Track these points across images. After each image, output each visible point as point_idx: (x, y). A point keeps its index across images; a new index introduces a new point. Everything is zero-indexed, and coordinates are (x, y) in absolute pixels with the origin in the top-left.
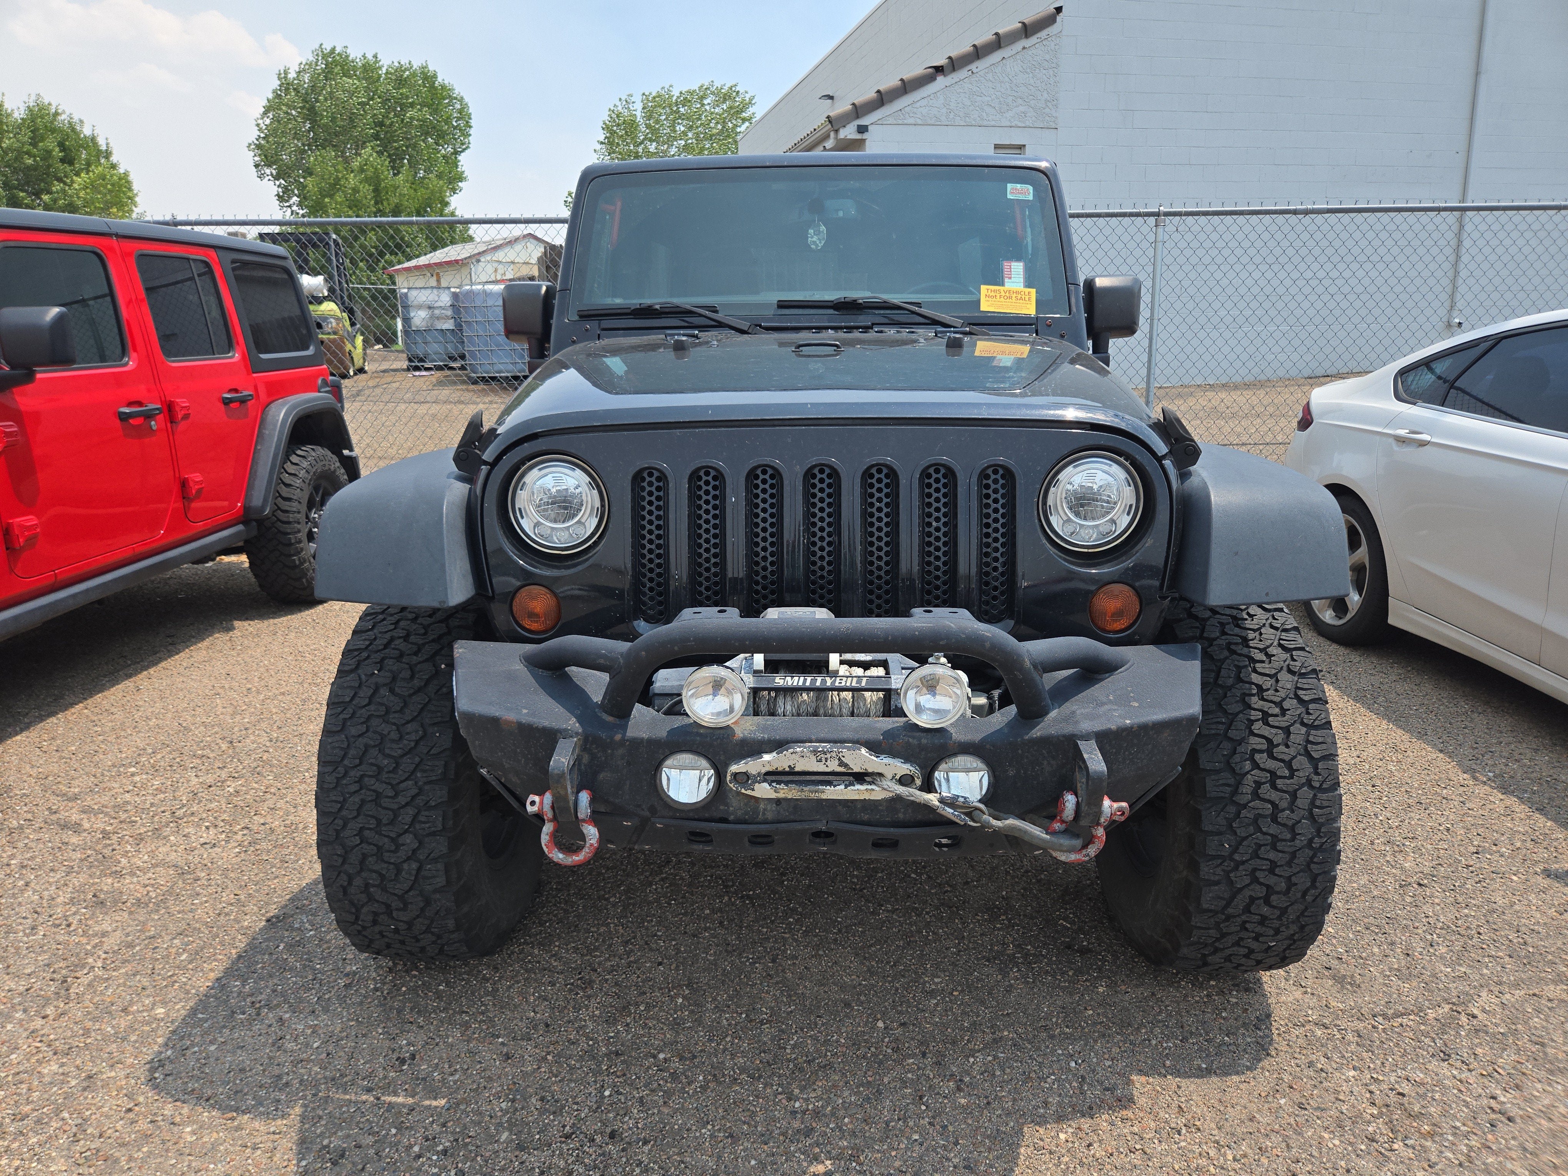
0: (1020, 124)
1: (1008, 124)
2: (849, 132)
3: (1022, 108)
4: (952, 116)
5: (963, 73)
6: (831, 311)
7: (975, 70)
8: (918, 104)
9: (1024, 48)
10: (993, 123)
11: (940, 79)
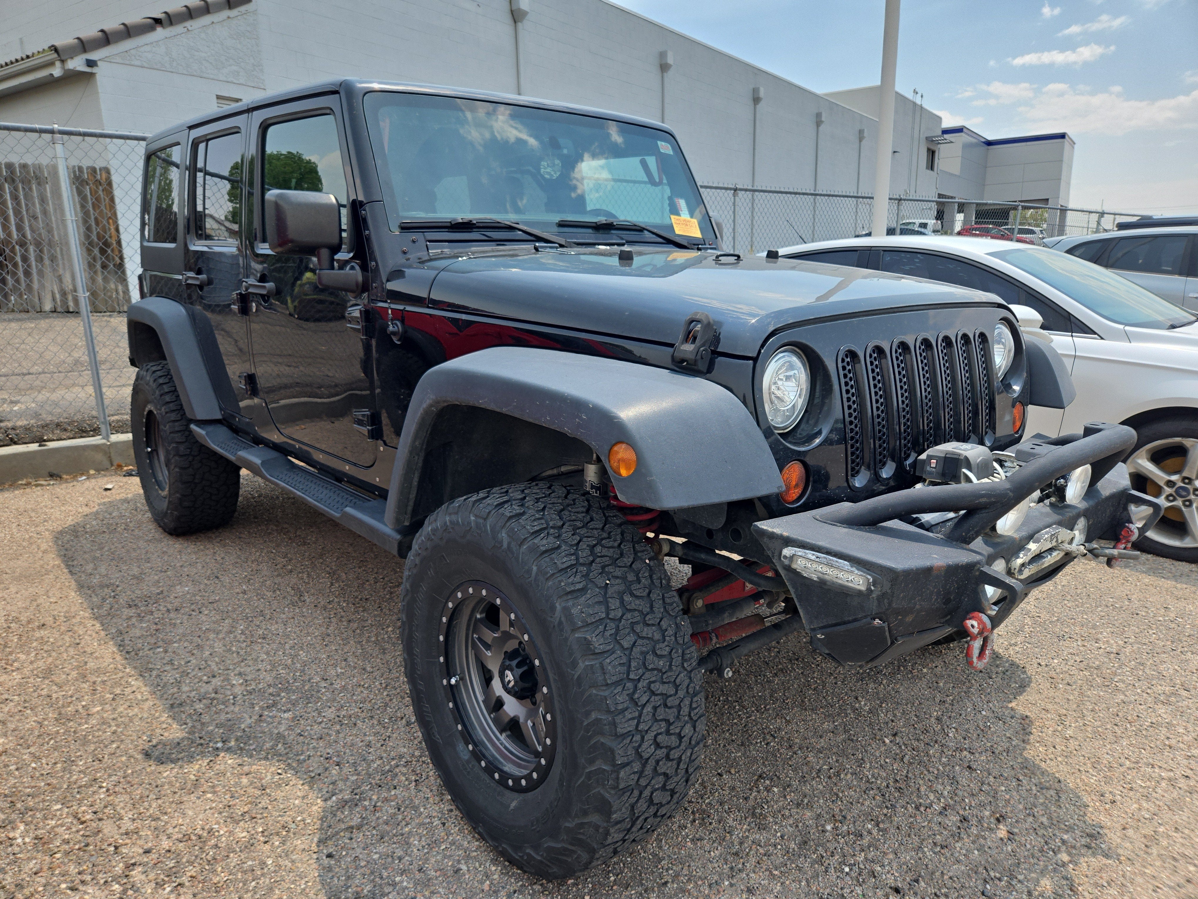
0: (235, 81)
1: (225, 79)
2: (77, 64)
3: (234, 68)
4: (175, 64)
5: (178, 29)
6: (590, 231)
7: (190, 28)
8: (142, 49)
9: (229, 17)
10: (212, 76)
11: (159, 30)
